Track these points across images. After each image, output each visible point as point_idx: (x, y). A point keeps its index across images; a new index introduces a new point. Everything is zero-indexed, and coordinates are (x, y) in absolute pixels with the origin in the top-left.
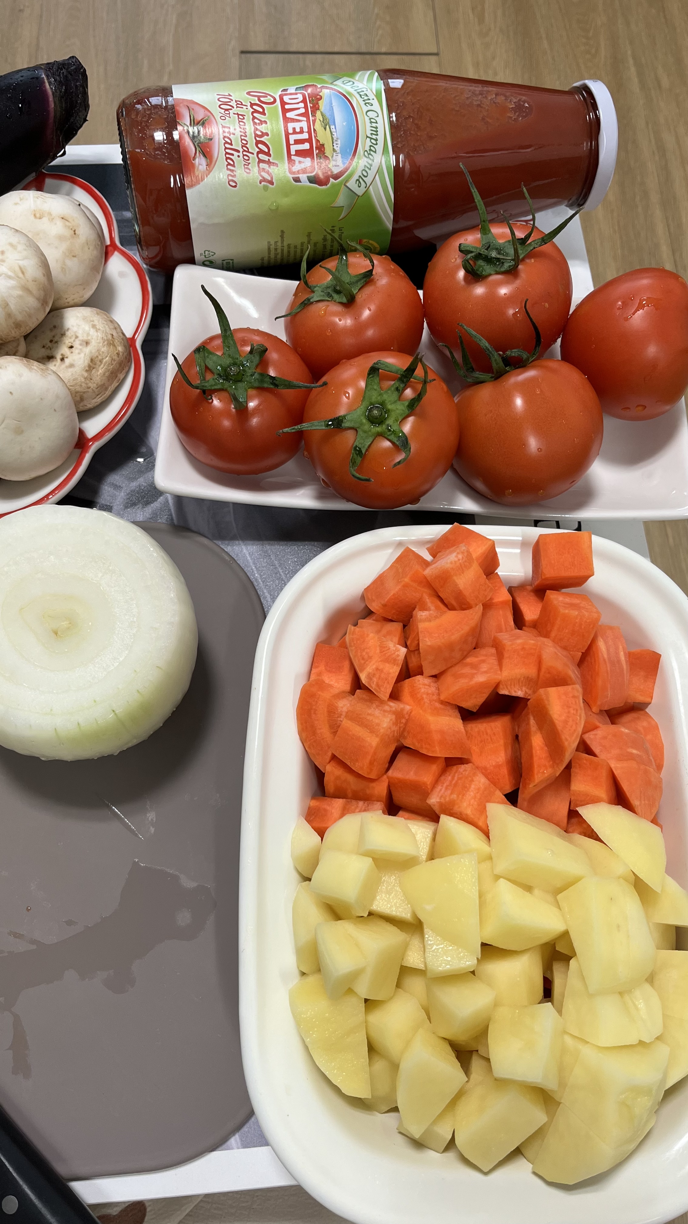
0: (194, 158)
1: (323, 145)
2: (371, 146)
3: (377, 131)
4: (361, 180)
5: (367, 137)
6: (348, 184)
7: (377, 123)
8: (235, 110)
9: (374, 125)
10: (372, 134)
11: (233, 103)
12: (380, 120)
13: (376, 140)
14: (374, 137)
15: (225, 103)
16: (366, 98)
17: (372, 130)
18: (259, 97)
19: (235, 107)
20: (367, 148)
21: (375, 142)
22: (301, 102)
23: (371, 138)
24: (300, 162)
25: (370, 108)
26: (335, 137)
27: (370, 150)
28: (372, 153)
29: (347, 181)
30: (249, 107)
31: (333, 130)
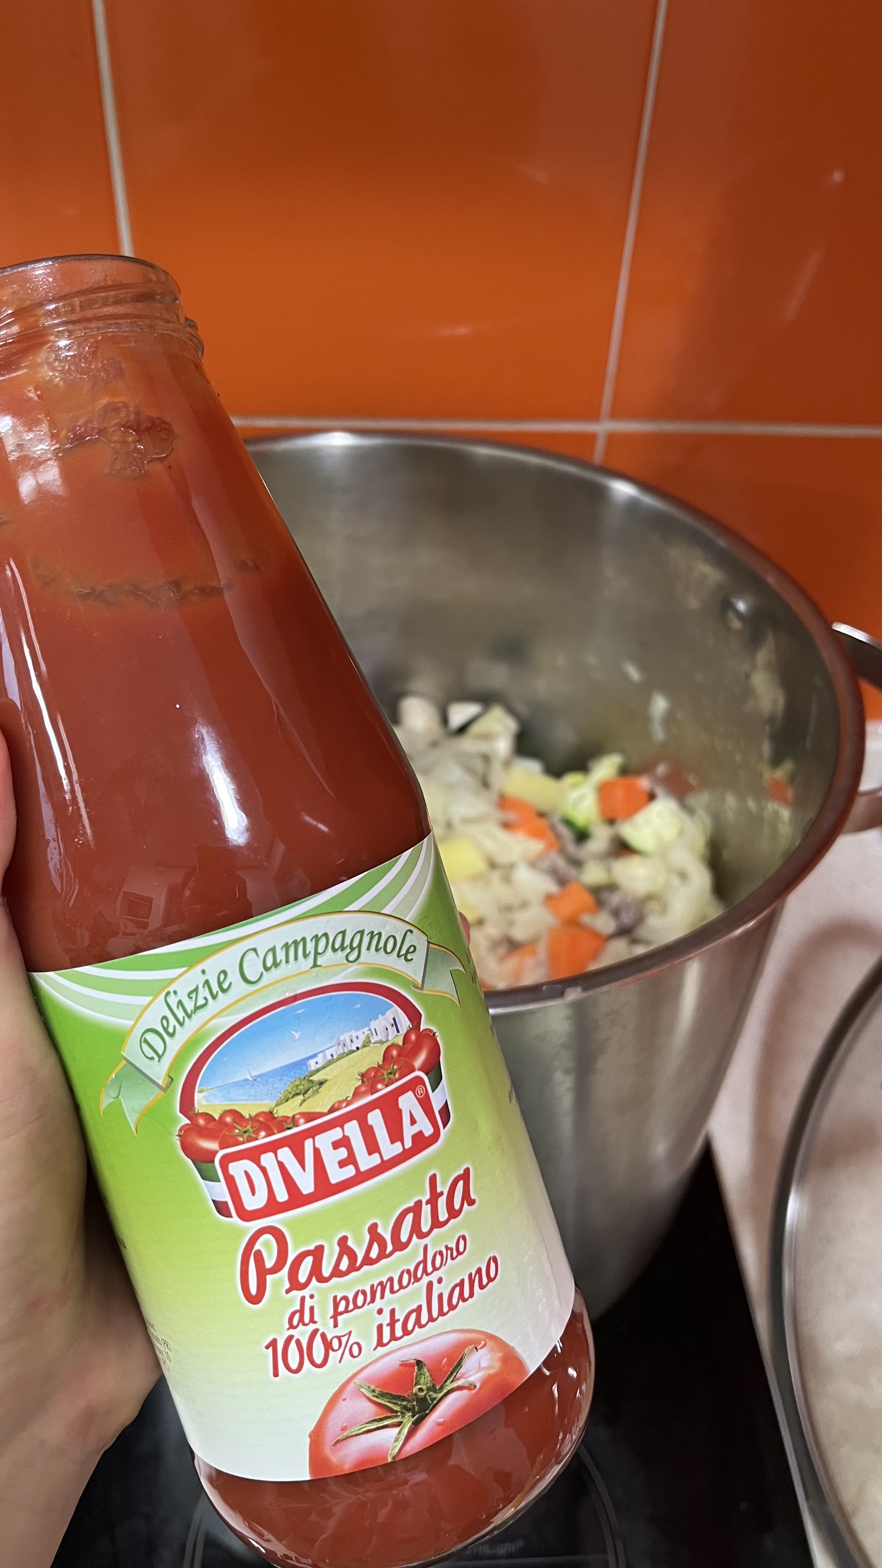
3: (296, 943)
5: (315, 965)
7: (273, 950)
9: (281, 955)
10: (305, 956)
12: (263, 943)
14: (310, 946)
17: (296, 958)
26: (336, 1051)
31: (320, 1059)
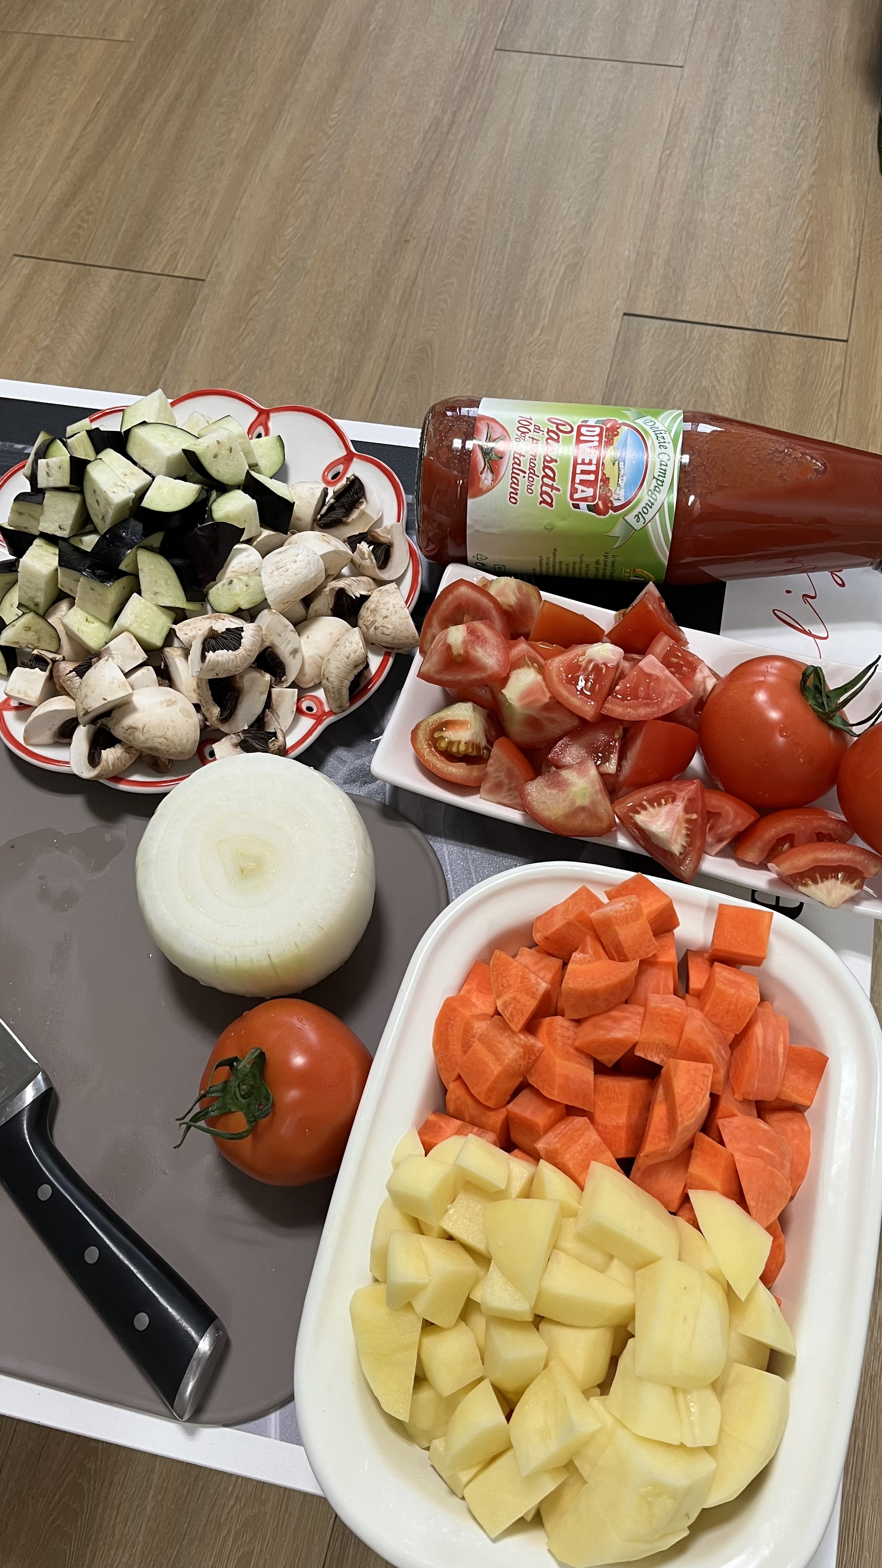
0: (482, 473)
1: (609, 479)
2: (656, 487)
4: (640, 516)
6: (626, 518)
8: (531, 434)
11: (532, 428)
13: (663, 482)
15: (524, 426)
16: (662, 440)
18: (558, 425)
19: (532, 431)
20: (652, 489)
21: (660, 484)
22: (597, 435)
23: (658, 480)
24: (582, 491)
25: (663, 450)
27: (655, 490)
28: (656, 493)
29: (626, 515)
30: (545, 433)
